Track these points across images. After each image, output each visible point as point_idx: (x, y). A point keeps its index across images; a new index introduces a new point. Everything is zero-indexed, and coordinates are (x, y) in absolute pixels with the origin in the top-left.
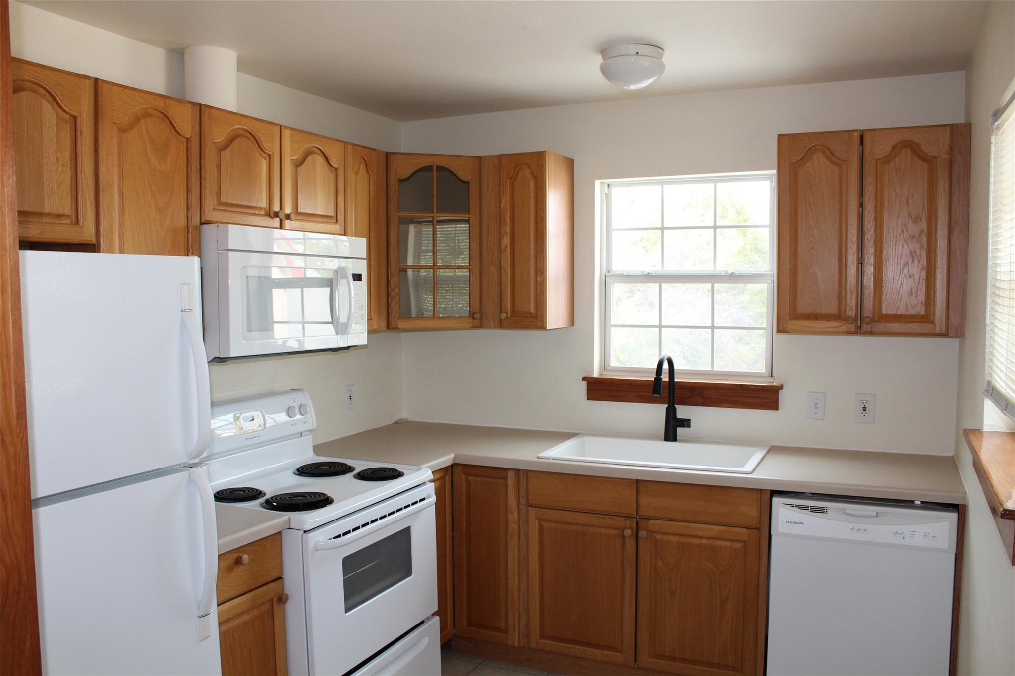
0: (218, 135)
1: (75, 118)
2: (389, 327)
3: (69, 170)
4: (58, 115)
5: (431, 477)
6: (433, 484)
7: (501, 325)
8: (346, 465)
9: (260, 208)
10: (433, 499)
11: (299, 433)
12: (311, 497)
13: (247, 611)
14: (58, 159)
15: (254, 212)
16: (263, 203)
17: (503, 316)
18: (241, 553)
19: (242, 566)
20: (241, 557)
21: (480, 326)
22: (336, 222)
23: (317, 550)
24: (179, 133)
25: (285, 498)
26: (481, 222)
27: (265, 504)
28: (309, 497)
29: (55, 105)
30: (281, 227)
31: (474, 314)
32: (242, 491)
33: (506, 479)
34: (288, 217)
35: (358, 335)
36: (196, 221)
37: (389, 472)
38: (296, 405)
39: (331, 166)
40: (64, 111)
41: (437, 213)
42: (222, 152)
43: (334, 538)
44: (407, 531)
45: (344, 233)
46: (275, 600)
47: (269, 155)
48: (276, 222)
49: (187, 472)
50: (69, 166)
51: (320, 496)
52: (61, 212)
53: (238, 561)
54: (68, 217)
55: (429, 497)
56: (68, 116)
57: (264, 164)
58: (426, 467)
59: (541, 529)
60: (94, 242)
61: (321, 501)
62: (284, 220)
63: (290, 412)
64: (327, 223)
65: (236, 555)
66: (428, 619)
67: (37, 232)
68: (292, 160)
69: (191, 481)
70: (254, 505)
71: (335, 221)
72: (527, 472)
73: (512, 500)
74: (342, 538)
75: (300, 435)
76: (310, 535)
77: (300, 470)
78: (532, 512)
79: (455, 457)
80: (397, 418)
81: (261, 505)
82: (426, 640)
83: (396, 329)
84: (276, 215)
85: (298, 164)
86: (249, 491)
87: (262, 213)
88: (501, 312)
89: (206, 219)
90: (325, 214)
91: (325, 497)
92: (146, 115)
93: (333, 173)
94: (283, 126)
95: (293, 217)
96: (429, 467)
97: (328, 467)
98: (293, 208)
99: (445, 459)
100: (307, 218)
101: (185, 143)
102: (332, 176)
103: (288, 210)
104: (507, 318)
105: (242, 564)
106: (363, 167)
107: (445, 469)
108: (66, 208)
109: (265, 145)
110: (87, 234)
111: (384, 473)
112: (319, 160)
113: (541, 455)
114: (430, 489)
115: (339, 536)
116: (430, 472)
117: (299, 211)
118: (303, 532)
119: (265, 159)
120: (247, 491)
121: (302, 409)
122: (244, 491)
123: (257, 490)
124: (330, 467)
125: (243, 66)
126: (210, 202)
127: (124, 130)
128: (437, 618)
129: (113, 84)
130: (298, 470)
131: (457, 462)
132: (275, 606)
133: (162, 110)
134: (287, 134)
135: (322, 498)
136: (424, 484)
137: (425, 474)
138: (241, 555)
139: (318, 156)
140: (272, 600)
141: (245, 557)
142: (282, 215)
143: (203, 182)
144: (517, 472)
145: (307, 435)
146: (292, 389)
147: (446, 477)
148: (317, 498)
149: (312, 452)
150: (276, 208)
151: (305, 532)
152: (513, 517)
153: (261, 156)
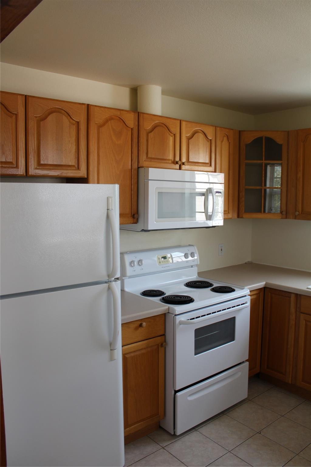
0: (147, 126)
1: (78, 122)
2: (238, 217)
3: (74, 146)
4: (70, 122)
5: (249, 293)
6: (250, 297)
7: (295, 217)
8: (209, 283)
9: (169, 160)
10: (248, 304)
11: (190, 266)
12: (184, 298)
13: (145, 348)
14: (69, 141)
15: (166, 162)
16: (171, 157)
17: (297, 213)
18: (143, 321)
19: (142, 328)
20: (142, 323)
21: (286, 218)
22: (211, 165)
23: (180, 324)
24: (127, 126)
25: (171, 297)
26: (288, 164)
27: (162, 300)
28: (183, 298)
29: (69, 117)
30: (180, 169)
31: (282, 212)
32: (155, 291)
33: (290, 297)
34: (183, 164)
35: (218, 221)
36: (135, 166)
37: (228, 289)
38: (189, 253)
39: (208, 138)
40: (73, 120)
41: (265, 160)
42: (149, 134)
43: (191, 319)
44: (234, 318)
45: (214, 171)
46: (160, 345)
47: (174, 135)
48: (177, 166)
49: (108, 284)
50: (75, 144)
51: (188, 298)
52: (70, 164)
53: (141, 325)
54: (74, 166)
55: (246, 303)
56: (75, 122)
57: (171, 139)
58: (248, 288)
59: (306, 325)
60: (86, 177)
61: (189, 300)
62: (181, 165)
63: (186, 256)
64: (205, 166)
65: (140, 323)
66: (243, 362)
67: (60, 173)
68: (186, 136)
69: (109, 288)
70: (157, 299)
71: (209, 165)
72: (300, 295)
73: (293, 309)
74: (195, 320)
75: (191, 267)
76: (177, 317)
77: (187, 284)
78: (302, 316)
79: (266, 283)
80: (246, 261)
81: (160, 300)
82: (240, 374)
83: (242, 217)
84: (177, 163)
85: (189, 139)
86: (158, 292)
87: (170, 162)
88: (296, 211)
89: (140, 165)
90: (204, 162)
91: (191, 298)
92: (111, 119)
93: (209, 142)
94: (182, 120)
95: (186, 163)
96: (249, 288)
97: (200, 283)
98: (186, 159)
99: (260, 284)
100: (194, 164)
101: (130, 131)
102: (208, 144)
103: (184, 160)
104: (299, 215)
105: (143, 327)
106: (225, 138)
107: (260, 290)
108: (72, 162)
109: (172, 130)
110: (82, 173)
111: (225, 289)
112: (201, 136)
113: (309, 287)
114: (248, 299)
115: (194, 319)
116: (249, 291)
117: (190, 160)
118: (174, 315)
119: (172, 136)
120: (157, 292)
121: (192, 255)
122: (156, 292)
123: (162, 292)
124: (202, 283)
125: (164, 93)
126: (143, 157)
127: (100, 126)
128: (248, 363)
129: (96, 106)
130: (186, 284)
131: (267, 286)
132: (160, 348)
133: (119, 116)
134: (184, 124)
135: (189, 299)
136: (245, 296)
137: (246, 291)
138: (142, 322)
139: (200, 134)
140: (158, 345)
141: (144, 324)
142: (180, 163)
143: (139, 148)
144: (297, 295)
145: (195, 267)
146: (189, 245)
147: (261, 293)
148: (187, 299)
149: (197, 275)
150: (177, 159)
151: (175, 315)
152: (293, 317)
153: (170, 135)
